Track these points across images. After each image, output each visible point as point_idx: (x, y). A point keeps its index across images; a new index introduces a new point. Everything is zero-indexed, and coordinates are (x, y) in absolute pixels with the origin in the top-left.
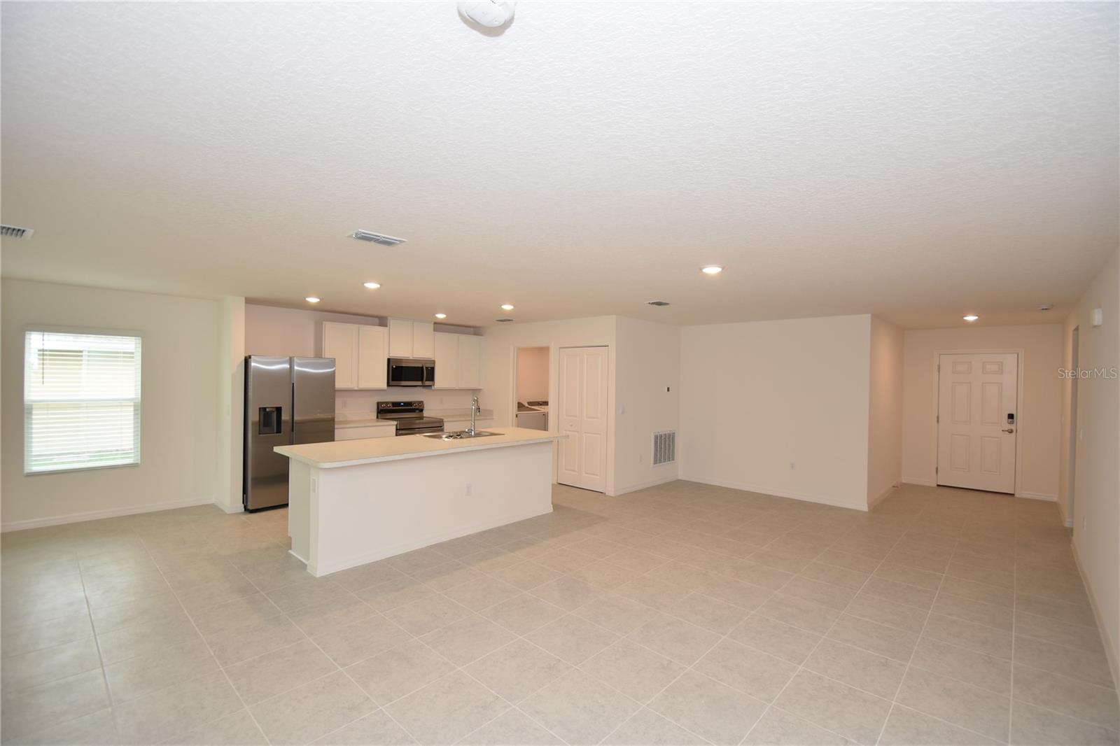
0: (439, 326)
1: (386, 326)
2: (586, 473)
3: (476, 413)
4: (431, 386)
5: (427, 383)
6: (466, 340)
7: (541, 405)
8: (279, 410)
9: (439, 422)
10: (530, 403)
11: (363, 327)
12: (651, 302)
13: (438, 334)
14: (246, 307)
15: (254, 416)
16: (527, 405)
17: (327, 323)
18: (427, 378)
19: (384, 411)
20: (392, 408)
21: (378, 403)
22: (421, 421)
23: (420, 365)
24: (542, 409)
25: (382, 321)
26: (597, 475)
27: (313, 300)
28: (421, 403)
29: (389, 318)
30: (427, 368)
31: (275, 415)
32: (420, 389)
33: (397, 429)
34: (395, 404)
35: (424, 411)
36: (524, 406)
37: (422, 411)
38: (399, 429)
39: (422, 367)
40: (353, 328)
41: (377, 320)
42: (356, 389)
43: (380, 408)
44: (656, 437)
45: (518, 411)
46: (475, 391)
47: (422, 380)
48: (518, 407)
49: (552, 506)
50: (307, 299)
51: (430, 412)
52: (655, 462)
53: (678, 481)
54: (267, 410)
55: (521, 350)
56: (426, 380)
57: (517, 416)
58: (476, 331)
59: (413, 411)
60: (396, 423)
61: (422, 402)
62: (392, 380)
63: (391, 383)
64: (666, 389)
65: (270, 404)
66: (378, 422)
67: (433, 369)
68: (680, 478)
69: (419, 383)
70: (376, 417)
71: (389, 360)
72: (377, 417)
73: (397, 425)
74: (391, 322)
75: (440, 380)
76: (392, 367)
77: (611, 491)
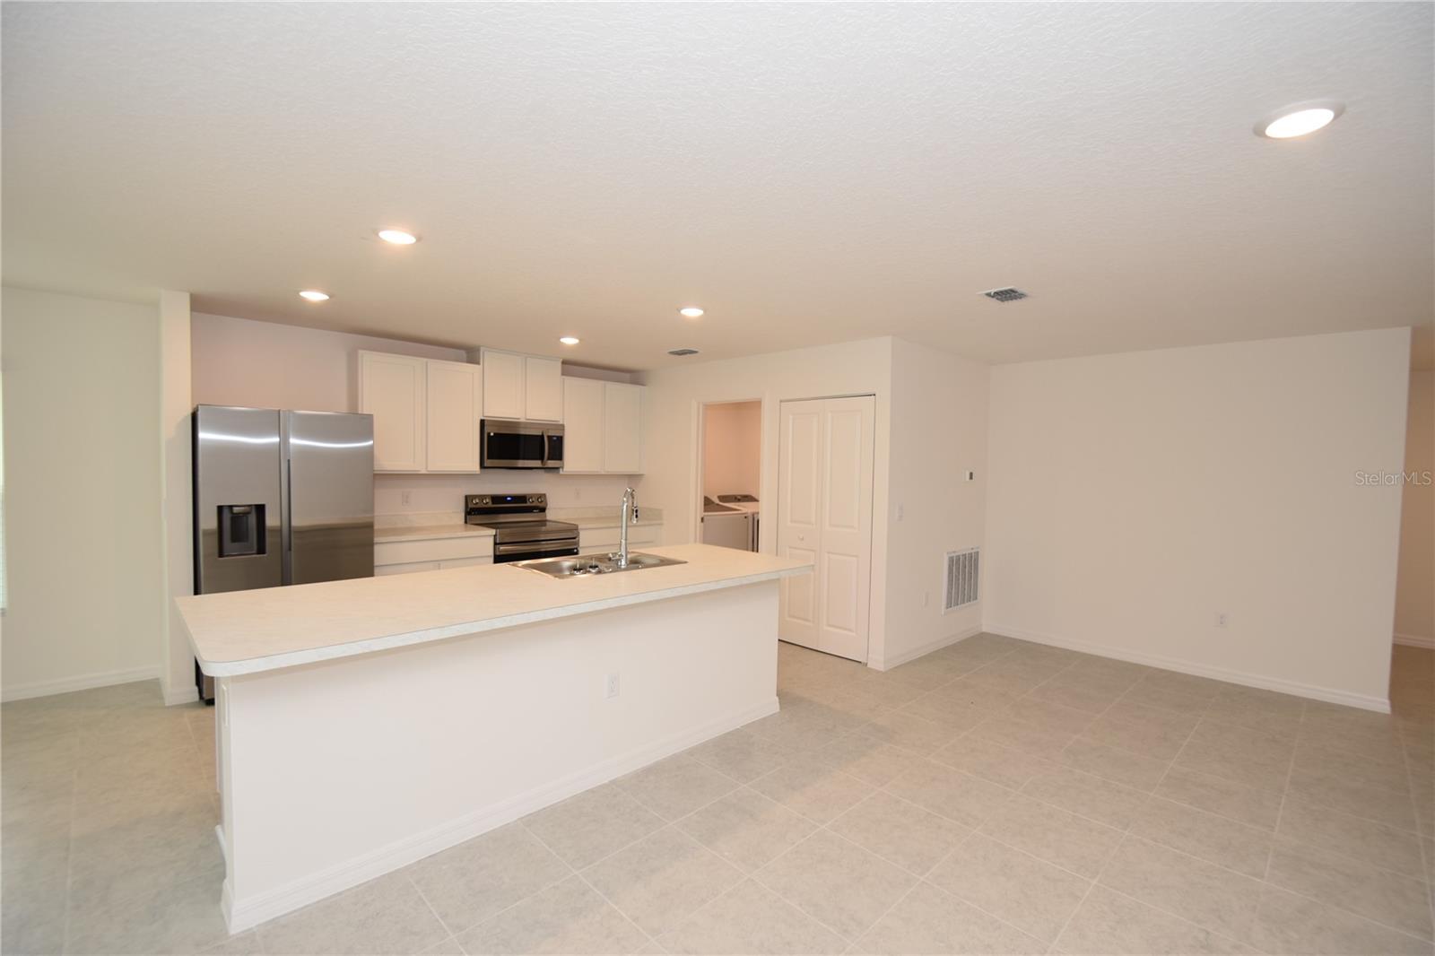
0: (572, 367)
1: (478, 363)
2: (830, 626)
3: (629, 519)
4: (558, 468)
5: (551, 463)
6: (620, 392)
7: (739, 500)
8: (260, 509)
9: (571, 530)
10: (723, 498)
11: (435, 365)
12: (992, 291)
13: (569, 380)
14: (191, 315)
15: (209, 522)
16: (717, 501)
17: (364, 351)
18: (549, 453)
19: (479, 511)
20: (490, 505)
21: (467, 497)
22: (544, 528)
23: (538, 433)
24: (746, 508)
25: (471, 354)
26: (850, 630)
27: (314, 296)
28: (542, 497)
29: (482, 349)
30: (549, 437)
31: (252, 519)
32: (542, 472)
33: (495, 544)
34: (496, 499)
35: (547, 511)
36: (713, 503)
37: (543, 510)
38: (499, 544)
39: (542, 436)
40: (416, 363)
41: (463, 353)
42: (424, 472)
43: (470, 506)
44: (951, 560)
45: (705, 511)
46: (633, 478)
47: (541, 458)
48: (705, 505)
49: (777, 699)
50: (303, 294)
51: (558, 512)
52: (949, 605)
53: (983, 636)
54: (236, 510)
55: (709, 407)
56: (549, 459)
57: (702, 519)
58: (633, 376)
59: (529, 510)
60: (493, 532)
61: (545, 495)
62: (488, 458)
63: (488, 463)
64: (968, 476)
65: (242, 498)
66: (466, 531)
67: (560, 440)
68: (985, 629)
69: (537, 463)
70: (463, 521)
71: (482, 422)
72: (466, 522)
73: (495, 536)
74: (487, 358)
75: (575, 457)
76: (489, 434)
77: (877, 661)
